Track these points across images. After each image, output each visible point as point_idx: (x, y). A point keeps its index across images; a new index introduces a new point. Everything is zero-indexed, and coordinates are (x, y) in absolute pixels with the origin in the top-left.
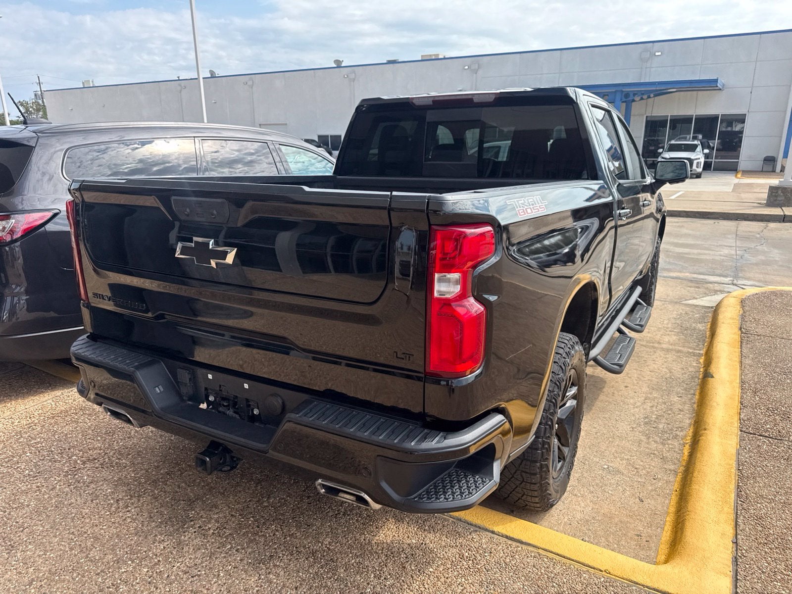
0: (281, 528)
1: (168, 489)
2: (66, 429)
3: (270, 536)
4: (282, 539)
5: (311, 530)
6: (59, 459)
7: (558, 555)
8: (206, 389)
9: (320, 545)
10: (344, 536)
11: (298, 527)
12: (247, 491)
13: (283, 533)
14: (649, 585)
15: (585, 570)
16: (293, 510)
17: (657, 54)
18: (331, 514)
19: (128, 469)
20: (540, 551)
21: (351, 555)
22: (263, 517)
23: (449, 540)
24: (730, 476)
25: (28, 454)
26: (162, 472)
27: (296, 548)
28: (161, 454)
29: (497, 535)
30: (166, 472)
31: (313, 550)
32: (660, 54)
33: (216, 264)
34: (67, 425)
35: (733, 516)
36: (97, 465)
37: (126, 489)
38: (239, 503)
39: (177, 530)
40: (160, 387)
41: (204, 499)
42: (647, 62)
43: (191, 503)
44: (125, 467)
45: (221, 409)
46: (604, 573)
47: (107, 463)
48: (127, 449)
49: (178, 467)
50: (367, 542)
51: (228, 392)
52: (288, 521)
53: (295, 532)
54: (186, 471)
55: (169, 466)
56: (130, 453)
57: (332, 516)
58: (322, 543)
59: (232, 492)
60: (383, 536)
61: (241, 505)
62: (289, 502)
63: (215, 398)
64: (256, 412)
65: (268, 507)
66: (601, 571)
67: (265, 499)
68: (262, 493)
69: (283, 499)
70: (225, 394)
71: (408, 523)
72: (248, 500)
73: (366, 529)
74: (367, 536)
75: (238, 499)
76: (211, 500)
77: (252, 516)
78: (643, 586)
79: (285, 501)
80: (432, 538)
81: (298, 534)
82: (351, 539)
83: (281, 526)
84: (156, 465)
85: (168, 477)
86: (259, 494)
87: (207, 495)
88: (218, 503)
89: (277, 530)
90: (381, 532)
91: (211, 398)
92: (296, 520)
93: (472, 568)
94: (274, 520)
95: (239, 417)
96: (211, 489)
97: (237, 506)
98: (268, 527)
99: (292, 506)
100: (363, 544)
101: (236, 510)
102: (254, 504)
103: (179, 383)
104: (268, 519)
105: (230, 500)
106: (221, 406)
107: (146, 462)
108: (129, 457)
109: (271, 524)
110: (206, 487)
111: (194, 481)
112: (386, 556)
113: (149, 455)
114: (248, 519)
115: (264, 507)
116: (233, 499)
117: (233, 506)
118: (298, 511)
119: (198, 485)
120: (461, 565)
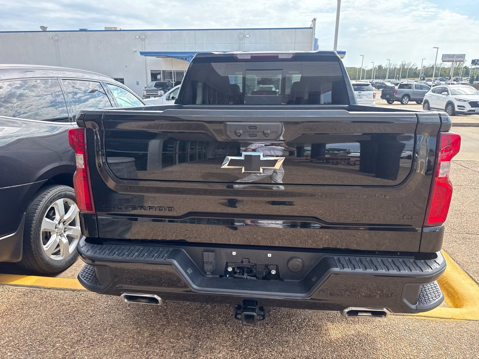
0: (272, 349)
1: (164, 346)
2: (27, 323)
3: (270, 357)
4: (280, 356)
5: (291, 345)
6: (44, 350)
7: (425, 316)
8: (227, 263)
9: (306, 352)
10: (314, 342)
12: (223, 331)
13: (276, 352)
14: (476, 319)
15: (444, 321)
16: (266, 335)
18: (292, 330)
19: (116, 341)
21: (329, 352)
22: (252, 345)
23: (369, 326)
25: (9, 354)
26: (146, 335)
28: (132, 323)
30: (150, 334)
31: (305, 357)
32: (248, 36)
33: (263, 169)
34: (22, 320)
35: (466, 274)
36: (86, 346)
38: (227, 341)
40: (190, 269)
41: (200, 346)
42: (242, 40)
43: (193, 350)
44: (112, 340)
45: (236, 275)
46: (452, 319)
47: (93, 341)
48: (99, 326)
49: (155, 328)
50: (330, 341)
51: (249, 262)
52: (271, 343)
53: (283, 349)
54: (164, 330)
55: (147, 329)
56: (105, 328)
57: (293, 331)
58: (306, 350)
59: (214, 335)
60: (335, 335)
61: (230, 342)
62: (258, 331)
63: (233, 269)
64: (273, 272)
65: (248, 338)
66: (450, 319)
67: (241, 333)
68: (235, 329)
69: (252, 329)
70: (246, 263)
71: (339, 322)
72: (231, 337)
73: (321, 333)
74: (326, 337)
75: (223, 338)
76: (205, 345)
77: (244, 347)
78: (473, 320)
79: (255, 330)
80: (360, 327)
81: (286, 350)
82: (319, 342)
83: (270, 347)
84: (136, 331)
85: (155, 338)
86: (234, 331)
87: (198, 342)
88: (213, 345)
89: (271, 351)
90: (330, 332)
91: (230, 269)
92: (275, 341)
93: (396, 337)
94: (262, 345)
95: (255, 278)
96: (196, 337)
97: (228, 344)
98: (263, 351)
99: (263, 332)
100: (328, 343)
101: (230, 346)
102: (237, 338)
103: (205, 263)
104: (257, 346)
105: (219, 341)
106: (236, 274)
107: (125, 331)
108: (107, 331)
109: (262, 348)
110: (192, 337)
111: (178, 335)
112: (348, 346)
113: (122, 325)
114: (243, 350)
115: (246, 338)
116: (219, 339)
117: (225, 344)
118: (270, 335)
119: (185, 337)
120: (389, 338)
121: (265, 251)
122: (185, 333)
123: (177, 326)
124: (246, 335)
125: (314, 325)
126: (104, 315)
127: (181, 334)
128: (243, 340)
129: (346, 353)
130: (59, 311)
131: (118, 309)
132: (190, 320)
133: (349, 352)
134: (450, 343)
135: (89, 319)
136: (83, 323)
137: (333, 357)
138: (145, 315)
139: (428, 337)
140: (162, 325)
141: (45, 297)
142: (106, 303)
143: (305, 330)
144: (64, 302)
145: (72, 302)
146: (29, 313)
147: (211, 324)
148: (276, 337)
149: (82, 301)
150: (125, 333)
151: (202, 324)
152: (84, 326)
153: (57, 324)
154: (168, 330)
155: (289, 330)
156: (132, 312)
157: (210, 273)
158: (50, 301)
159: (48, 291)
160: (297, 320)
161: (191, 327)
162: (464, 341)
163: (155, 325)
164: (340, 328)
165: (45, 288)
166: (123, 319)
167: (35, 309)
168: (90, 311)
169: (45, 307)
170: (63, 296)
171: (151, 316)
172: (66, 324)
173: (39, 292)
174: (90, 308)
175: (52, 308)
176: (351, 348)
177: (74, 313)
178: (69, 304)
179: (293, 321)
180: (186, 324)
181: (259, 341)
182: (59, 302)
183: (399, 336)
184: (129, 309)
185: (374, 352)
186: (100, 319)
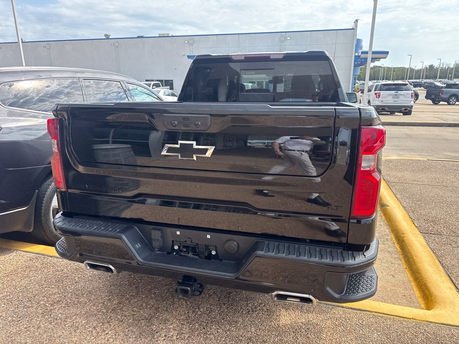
0: (220, 327)
1: (127, 313)
2: (24, 282)
3: (216, 333)
4: (224, 333)
5: (239, 325)
6: (30, 305)
7: (384, 314)
8: (173, 241)
9: (250, 333)
10: (262, 325)
11: (231, 325)
12: (182, 306)
13: (223, 329)
14: (438, 322)
15: (402, 320)
16: (219, 314)
17: (288, 38)
18: (244, 312)
19: (88, 305)
20: (373, 313)
21: (273, 336)
22: (203, 321)
23: (322, 316)
24: (432, 257)
25: (3, 305)
26: (114, 302)
27: (237, 338)
28: (107, 291)
29: (345, 308)
30: (118, 302)
31: (248, 337)
33: (197, 157)
34: (21, 280)
35: (448, 278)
36: (63, 306)
37: (95, 318)
38: (181, 315)
39: (151, 340)
40: (139, 244)
41: (157, 316)
42: (283, 42)
43: (149, 320)
44: (86, 303)
45: (182, 254)
46: (412, 320)
47: (70, 303)
48: (79, 291)
49: (124, 297)
50: (277, 326)
51: (192, 242)
52: (221, 322)
53: (230, 328)
54: (132, 299)
55: (118, 298)
56: (84, 293)
57: (246, 313)
58: (251, 332)
59: (173, 309)
60: (284, 321)
61: (184, 316)
62: (214, 309)
63: (179, 247)
64: (214, 253)
65: (202, 314)
66: (410, 319)
67: (197, 310)
68: (193, 306)
69: (209, 308)
70: (189, 243)
71: (293, 310)
72: (187, 312)
73: (271, 318)
74: (275, 322)
75: (179, 313)
76: (161, 316)
77: (195, 322)
78: (435, 323)
79: (210, 309)
80: (312, 317)
81: (233, 329)
82: (267, 326)
83: (219, 325)
84: (108, 298)
85: (122, 306)
86: (191, 307)
87: (157, 313)
88: (168, 317)
89: (218, 329)
90: (281, 318)
91: (176, 247)
92: (226, 320)
93: (345, 330)
94: (211, 323)
95: (197, 257)
96: (157, 309)
97: (182, 318)
98: (210, 328)
99: (217, 311)
100: (275, 327)
101: (183, 320)
102: (192, 314)
103: (153, 240)
104: (208, 323)
105: (175, 314)
106: (182, 252)
107: (99, 298)
108: (84, 296)
109: (211, 325)
110: (153, 308)
111: (142, 305)
112: (294, 333)
113: (98, 292)
114: (194, 324)
115: (200, 315)
116: (176, 313)
117: (179, 318)
118: (223, 314)
119: (146, 308)
120: (338, 329)
121: (204, 233)
122: (148, 304)
123: (144, 298)
124: (201, 311)
125: (267, 310)
126: (87, 282)
127: (145, 305)
128: (197, 316)
129: (289, 338)
130: (52, 276)
131: (99, 278)
132: (157, 294)
133: (292, 338)
134: (400, 342)
135: (73, 284)
136: (68, 287)
137: (274, 340)
138: (120, 285)
139: (379, 333)
140: (131, 295)
141: (46, 263)
142: (92, 273)
143: (258, 313)
144: (59, 268)
145: (65, 269)
146: (29, 275)
147: (173, 299)
148: (227, 317)
149: (73, 269)
150: (99, 299)
151: (166, 298)
152: (68, 289)
153: (47, 286)
154: (135, 300)
155: (242, 312)
156: (110, 282)
157: (157, 250)
158: (48, 267)
159: (50, 258)
160: (254, 304)
161: (155, 300)
162: (416, 341)
163: (125, 295)
164: (292, 315)
165: (48, 256)
166: (101, 287)
167: (34, 272)
168: (76, 278)
169: (43, 271)
170: (60, 264)
171: (125, 287)
172: (54, 286)
173: (43, 258)
174: (77, 275)
175: (48, 273)
176: (295, 335)
177: (64, 278)
178: (62, 271)
179: (249, 304)
180: (152, 297)
181: (211, 319)
182: (55, 268)
183: (349, 329)
184: (109, 279)
185: (316, 341)
186: (82, 285)
